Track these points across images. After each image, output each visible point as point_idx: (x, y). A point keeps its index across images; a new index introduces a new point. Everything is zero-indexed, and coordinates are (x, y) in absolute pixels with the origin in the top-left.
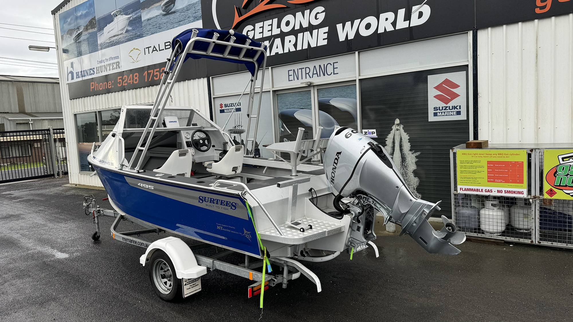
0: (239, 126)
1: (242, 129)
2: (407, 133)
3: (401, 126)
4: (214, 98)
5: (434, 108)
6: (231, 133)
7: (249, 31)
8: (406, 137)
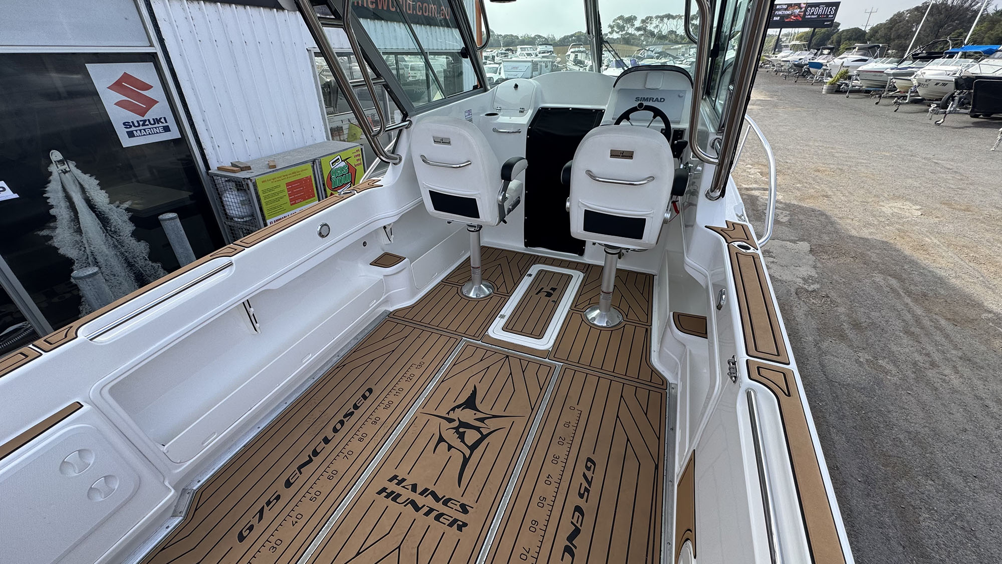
2: (89, 175)
3: (69, 163)
5: (124, 124)
8: (91, 183)
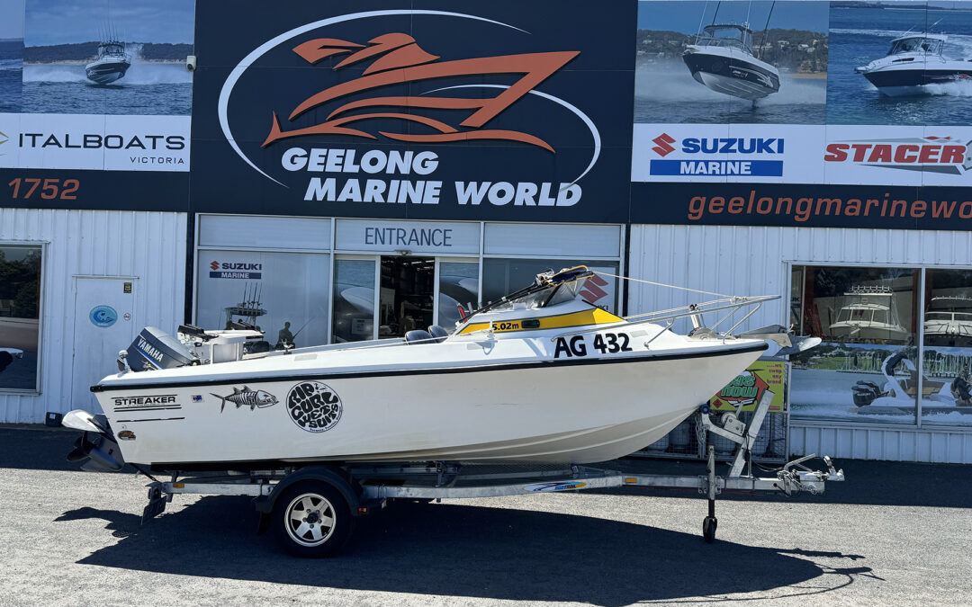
0: (254, 303)
1: (260, 308)
4: (199, 250)
6: (233, 313)
7: (297, 156)
